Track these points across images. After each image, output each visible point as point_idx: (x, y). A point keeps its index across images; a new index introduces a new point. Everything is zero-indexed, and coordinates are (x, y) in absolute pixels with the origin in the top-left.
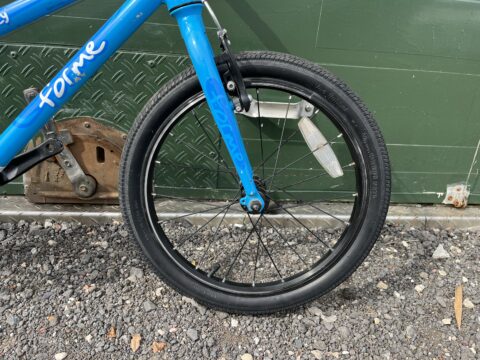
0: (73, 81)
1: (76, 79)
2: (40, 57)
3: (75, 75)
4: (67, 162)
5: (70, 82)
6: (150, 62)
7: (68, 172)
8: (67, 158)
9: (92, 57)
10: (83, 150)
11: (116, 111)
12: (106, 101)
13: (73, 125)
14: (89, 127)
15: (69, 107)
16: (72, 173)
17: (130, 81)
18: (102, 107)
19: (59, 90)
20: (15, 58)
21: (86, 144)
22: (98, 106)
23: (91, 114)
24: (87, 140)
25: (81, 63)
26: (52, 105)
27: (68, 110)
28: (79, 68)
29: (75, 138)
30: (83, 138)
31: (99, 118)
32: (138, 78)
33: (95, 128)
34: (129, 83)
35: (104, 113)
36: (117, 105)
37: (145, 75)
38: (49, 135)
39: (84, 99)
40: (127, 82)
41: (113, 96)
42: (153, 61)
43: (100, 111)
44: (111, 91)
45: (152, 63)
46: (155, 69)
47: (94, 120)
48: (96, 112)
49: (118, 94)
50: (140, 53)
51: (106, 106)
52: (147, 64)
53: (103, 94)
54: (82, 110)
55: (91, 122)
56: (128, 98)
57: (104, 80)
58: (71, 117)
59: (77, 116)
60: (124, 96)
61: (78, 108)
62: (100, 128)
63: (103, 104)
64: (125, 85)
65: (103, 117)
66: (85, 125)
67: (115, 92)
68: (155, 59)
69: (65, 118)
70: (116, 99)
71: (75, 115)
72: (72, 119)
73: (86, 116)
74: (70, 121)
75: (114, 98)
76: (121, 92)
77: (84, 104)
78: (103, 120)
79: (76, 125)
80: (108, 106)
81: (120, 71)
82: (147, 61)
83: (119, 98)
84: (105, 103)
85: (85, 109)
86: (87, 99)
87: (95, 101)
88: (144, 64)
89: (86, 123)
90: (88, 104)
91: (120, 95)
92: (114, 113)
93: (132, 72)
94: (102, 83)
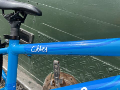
11: (84, 79)
12: (82, 74)
13: (66, 76)
15: (68, 69)
17: (96, 72)
18: (79, 75)
23: (74, 76)
27: (67, 70)
31: (77, 79)
33: (73, 81)
34: (95, 72)
35: (79, 78)
36: (86, 78)
37: (105, 73)
38: (56, 78)
39: (74, 69)
40: (94, 71)
41: (86, 74)
42: (112, 69)
43: (78, 76)
44: (86, 72)
45: (110, 70)
46: (111, 72)
47: (75, 78)
48: (77, 76)
49: (89, 74)
50: (107, 63)
51: (81, 76)
52: (108, 69)
53: (82, 71)
54: (72, 73)
55: (73, 78)
56: (92, 77)
57: (85, 66)
58: (67, 73)
59: (69, 74)
60: (91, 76)
61: (71, 71)
62: (75, 82)
63: (80, 74)
64: (93, 72)
65: (78, 79)
66: (71, 78)
67: (88, 72)
68: (113, 69)
69: (65, 72)
70: (87, 75)
71: (69, 73)
72: (67, 74)
73: (72, 75)
74: (66, 74)
75: (86, 75)
76: (90, 74)
77: (74, 71)
78: (78, 80)
79: (67, 77)
80: (82, 76)
81: (94, 66)
82: (109, 68)
83: (88, 76)
84: (81, 74)
85: (73, 72)
86: (75, 70)
87: (78, 72)
88: (106, 69)
89: (71, 77)
90: (75, 72)
91: (89, 75)
92: (83, 80)
93: (99, 69)
94: (84, 67)
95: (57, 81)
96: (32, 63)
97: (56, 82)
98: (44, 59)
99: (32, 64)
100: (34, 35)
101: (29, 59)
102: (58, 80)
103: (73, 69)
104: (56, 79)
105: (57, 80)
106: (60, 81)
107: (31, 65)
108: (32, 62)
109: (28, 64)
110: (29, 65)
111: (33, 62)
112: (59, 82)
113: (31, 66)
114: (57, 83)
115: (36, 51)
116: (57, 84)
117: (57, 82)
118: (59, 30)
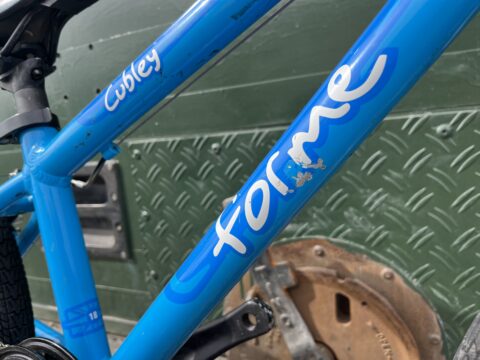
0: (289, 183)
1: (300, 179)
2: (249, 147)
3: (297, 168)
4: (285, 320)
5: (283, 189)
6: (439, 129)
7: (287, 336)
8: (285, 310)
9: (344, 110)
10: (312, 298)
11: (370, 226)
12: (351, 209)
13: (298, 253)
14: (322, 254)
16: (294, 338)
17: (399, 170)
18: (344, 220)
19: (256, 213)
20: (218, 153)
21: (317, 288)
22: (337, 218)
23: (326, 232)
24: (319, 281)
25: (312, 134)
26: (241, 248)
28: (307, 147)
29: (299, 276)
30: (312, 277)
31: (339, 240)
32: (414, 163)
33: (333, 256)
34: (395, 174)
35: (349, 230)
36: (372, 215)
37: (429, 155)
38: (259, 272)
39: (314, 208)
40: (390, 171)
41: (365, 200)
42: (447, 126)
43: (341, 227)
44: (362, 191)
45: (444, 131)
46: (451, 140)
47: (331, 242)
48: (334, 228)
49: (375, 194)
50: (418, 116)
51: (351, 218)
52: (433, 133)
53: (346, 196)
54: (312, 226)
55: (326, 246)
56: (393, 201)
57: (349, 172)
58: (294, 238)
59: (303, 237)
60: (386, 198)
61: (304, 222)
62: (341, 257)
63: (346, 214)
64: (387, 178)
65: (346, 237)
66: (316, 251)
67: (368, 191)
68: (452, 122)
69: (284, 240)
70: (371, 204)
71: (300, 234)
72: (296, 241)
73: (318, 237)
74: (293, 244)
75: (366, 203)
76: (380, 190)
77: (315, 216)
78: (347, 242)
79: (302, 252)
80: (355, 218)
81: (378, 153)
82: (433, 128)
83: (377, 202)
84: (350, 213)
85: (315, 224)
86: (319, 207)
87: (332, 209)
88: (428, 135)
89: (317, 247)
90: (321, 216)
91: (379, 196)
92: (366, 229)
93: (400, 152)
94: (344, 178)
95: (268, 284)
96: (147, 279)
97: (266, 292)
98: (187, 235)
99: (150, 281)
100: (117, 162)
101: (131, 267)
102: (273, 277)
103: (309, 212)
104: (262, 276)
105: (268, 279)
106: (280, 276)
107: (146, 290)
108: (149, 274)
109: (134, 291)
110: (140, 292)
111: (153, 272)
112: (280, 282)
113: (148, 293)
114: (270, 292)
115: (124, 93)
116: (275, 296)
117: (272, 287)
118: (200, 92)
